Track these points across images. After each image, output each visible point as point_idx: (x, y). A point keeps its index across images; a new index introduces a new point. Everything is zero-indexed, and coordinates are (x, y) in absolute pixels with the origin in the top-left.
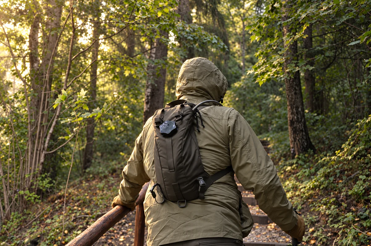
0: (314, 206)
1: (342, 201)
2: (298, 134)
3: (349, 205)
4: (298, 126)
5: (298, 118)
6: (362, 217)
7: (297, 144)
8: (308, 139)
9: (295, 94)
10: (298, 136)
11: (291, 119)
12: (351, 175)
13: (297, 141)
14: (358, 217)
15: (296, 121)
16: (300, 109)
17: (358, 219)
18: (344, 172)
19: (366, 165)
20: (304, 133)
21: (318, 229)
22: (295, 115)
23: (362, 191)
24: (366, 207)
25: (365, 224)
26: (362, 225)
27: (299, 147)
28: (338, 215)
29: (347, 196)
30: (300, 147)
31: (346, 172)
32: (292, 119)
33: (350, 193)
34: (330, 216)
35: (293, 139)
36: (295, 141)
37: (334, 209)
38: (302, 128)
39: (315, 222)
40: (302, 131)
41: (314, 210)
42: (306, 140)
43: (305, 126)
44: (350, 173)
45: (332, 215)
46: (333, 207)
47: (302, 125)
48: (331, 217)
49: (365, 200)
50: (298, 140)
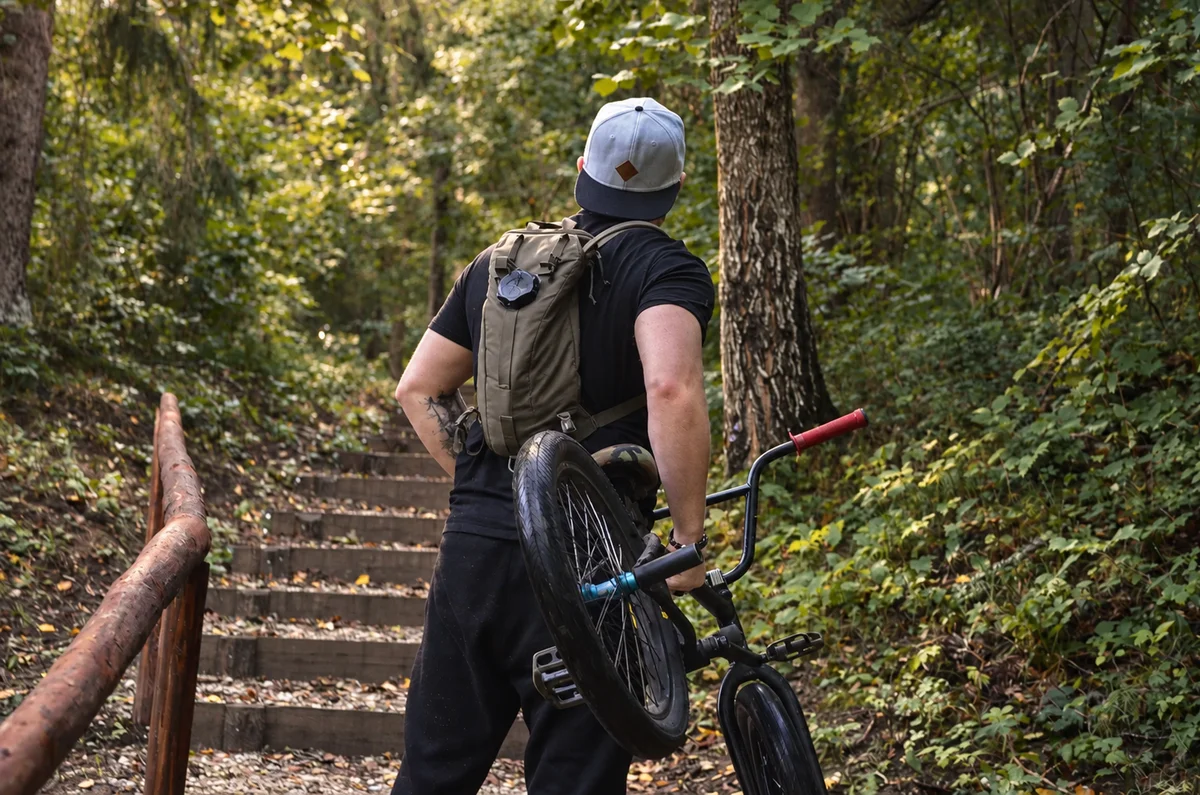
0: (840, 683)
1: (969, 660)
2: (764, 350)
3: (999, 677)
4: (768, 309)
5: (768, 270)
6: (1054, 727)
7: (758, 399)
8: (813, 382)
9: (763, 145)
10: (763, 361)
11: (734, 274)
12: (1011, 553)
13: (759, 382)
14: (1039, 727)
15: (758, 285)
16: (780, 228)
17: (1039, 735)
18: (982, 539)
19: (1082, 510)
20: (795, 348)
21: (862, 776)
22: (756, 256)
23: (1060, 616)
24: (1077, 683)
25: (1066, 752)
26: (1053, 758)
27: (768, 413)
28: (949, 718)
29: (993, 642)
30: (776, 416)
31: (990, 539)
32: (742, 273)
33: (1005, 625)
34: (914, 723)
35: (739, 377)
36: (749, 382)
37: (930, 693)
38: (786, 319)
39: (848, 751)
40: (786, 335)
41: (838, 703)
42: (804, 381)
43: (802, 314)
44: (1007, 540)
45: (925, 720)
46: (926, 685)
47: (785, 309)
48: (918, 729)
49: (1072, 656)
50: (766, 381)
